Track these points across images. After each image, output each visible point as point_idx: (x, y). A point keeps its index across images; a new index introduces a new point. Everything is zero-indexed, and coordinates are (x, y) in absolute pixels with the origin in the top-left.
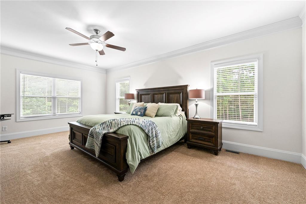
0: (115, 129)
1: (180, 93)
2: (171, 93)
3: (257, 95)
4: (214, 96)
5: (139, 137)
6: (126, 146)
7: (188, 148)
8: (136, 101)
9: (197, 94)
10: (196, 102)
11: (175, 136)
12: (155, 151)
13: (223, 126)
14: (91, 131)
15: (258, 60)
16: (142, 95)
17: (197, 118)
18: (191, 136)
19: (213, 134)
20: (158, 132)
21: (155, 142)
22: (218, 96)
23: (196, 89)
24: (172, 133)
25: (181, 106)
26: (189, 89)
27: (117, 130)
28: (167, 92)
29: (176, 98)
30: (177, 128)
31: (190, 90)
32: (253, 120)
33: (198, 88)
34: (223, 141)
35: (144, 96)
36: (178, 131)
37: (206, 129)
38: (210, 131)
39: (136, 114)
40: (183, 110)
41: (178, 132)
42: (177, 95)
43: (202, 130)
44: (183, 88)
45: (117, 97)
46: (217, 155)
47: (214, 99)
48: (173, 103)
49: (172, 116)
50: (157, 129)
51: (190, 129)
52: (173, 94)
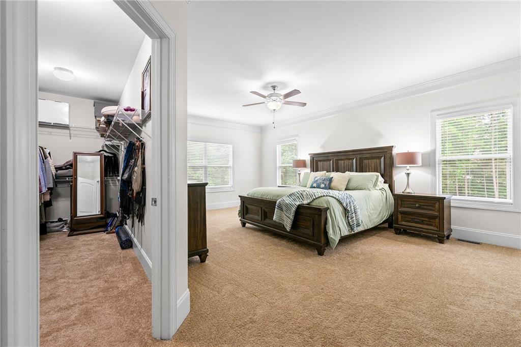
0: (309, 201)
1: (380, 158)
2: (367, 158)
3: (512, 159)
4: (437, 161)
5: (337, 210)
6: (326, 219)
7: (396, 234)
8: (310, 169)
9: (410, 159)
10: (408, 170)
11: (376, 216)
12: (355, 229)
13: (452, 204)
14: (280, 203)
15: (513, 106)
16: (318, 162)
17: (409, 193)
18: (400, 216)
19: (437, 214)
20: (357, 207)
21: (354, 218)
22: (444, 161)
23: (407, 152)
24: (372, 212)
25: (382, 176)
26: (395, 151)
27: (311, 202)
28: (359, 156)
29: (373, 165)
30: (379, 206)
31: (397, 154)
32: (506, 196)
33: (411, 151)
34: (453, 227)
35: (322, 162)
36: (380, 209)
37: (425, 207)
38: (431, 210)
39: (318, 187)
40: (385, 182)
41: (381, 211)
42: (375, 160)
43: (419, 208)
44: (386, 150)
45: (278, 165)
46: (443, 243)
47: (437, 166)
48: (369, 172)
49: (371, 190)
50: (355, 203)
51: (399, 207)
52: (370, 159)
